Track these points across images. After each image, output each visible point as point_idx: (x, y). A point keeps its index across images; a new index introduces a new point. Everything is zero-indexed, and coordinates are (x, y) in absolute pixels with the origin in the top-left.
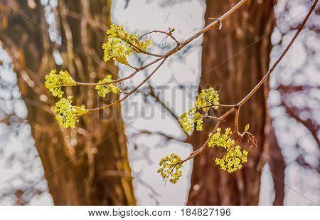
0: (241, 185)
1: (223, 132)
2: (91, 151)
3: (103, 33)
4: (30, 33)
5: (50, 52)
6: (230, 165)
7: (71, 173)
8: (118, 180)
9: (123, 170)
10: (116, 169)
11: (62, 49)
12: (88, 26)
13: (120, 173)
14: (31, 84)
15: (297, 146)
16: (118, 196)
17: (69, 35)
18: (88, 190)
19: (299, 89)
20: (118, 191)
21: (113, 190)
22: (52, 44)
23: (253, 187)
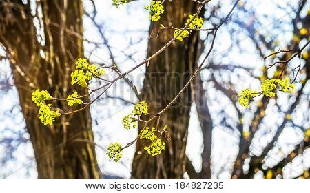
0: (171, 152)
1: (150, 130)
2: (65, 124)
3: (75, 38)
4: (22, 36)
5: (37, 51)
6: (154, 150)
7: (50, 139)
8: (84, 145)
9: (88, 138)
10: (83, 137)
11: (46, 49)
12: (65, 33)
13: (86, 140)
14: (23, 74)
15: (223, 111)
16: (83, 157)
17: (51, 39)
18: (62, 152)
19: (226, 67)
20: (84, 153)
21: (81, 152)
22: (38, 44)
23: (180, 153)
